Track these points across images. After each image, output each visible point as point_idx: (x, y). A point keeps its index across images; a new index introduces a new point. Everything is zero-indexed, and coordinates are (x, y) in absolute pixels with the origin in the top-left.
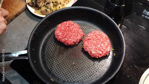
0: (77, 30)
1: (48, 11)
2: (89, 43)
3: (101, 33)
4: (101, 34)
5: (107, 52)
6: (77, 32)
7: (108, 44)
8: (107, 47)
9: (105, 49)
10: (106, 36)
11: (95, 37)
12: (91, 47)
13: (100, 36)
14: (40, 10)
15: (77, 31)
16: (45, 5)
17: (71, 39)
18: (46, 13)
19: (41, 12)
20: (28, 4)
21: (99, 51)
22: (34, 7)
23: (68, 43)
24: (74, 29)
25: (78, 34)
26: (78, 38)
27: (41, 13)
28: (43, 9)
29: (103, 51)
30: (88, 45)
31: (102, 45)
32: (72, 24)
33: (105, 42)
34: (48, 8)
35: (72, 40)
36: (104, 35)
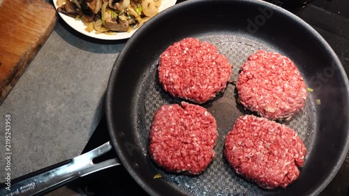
0: (214, 58)
1: (123, 22)
2: (254, 89)
3: (273, 56)
4: (275, 59)
5: (300, 103)
6: (214, 63)
7: (299, 82)
8: (298, 88)
9: (295, 94)
10: (290, 60)
11: (262, 69)
12: (262, 97)
13: (274, 62)
14: (99, 22)
15: (213, 61)
16: (110, 5)
17: (206, 86)
18: (119, 26)
19: (103, 26)
20: (63, 9)
21: (283, 103)
22: (79, 14)
23: (200, 97)
24: (204, 58)
25: (218, 69)
26: (222, 79)
27: (103, 30)
28: (108, 16)
29: (292, 100)
30: (253, 94)
31: (286, 86)
32: (198, 45)
33: (290, 77)
34: (118, 12)
35: (210, 87)
36: (285, 60)
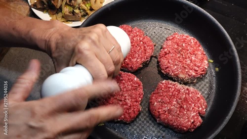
0: (141, 39)
1: (77, 14)
2: (170, 61)
3: (184, 37)
4: (185, 39)
5: (203, 71)
6: (142, 43)
7: (203, 56)
8: (202, 60)
9: (199, 65)
10: (196, 40)
11: (176, 46)
12: (176, 67)
13: (184, 41)
14: (60, 15)
15: (141, 41)
16: (68, 2)
17: (136, 59)
18: (74, 17)
19: (63, 17)
20: (35, 6)
21: (191, 71)
22: (46, 9)
23: (131, 67)
24: (135, 39)
25: (144, 47)
26: (147, 54)
27: (63, 20)
28: (66, 10)
29: (197, 69)
30: (169, 65)
31: (193, 58)
32: (130, 29)
33: (196, 52)
34: (74, 7)
35: (138, 60)
36: (192, 40)
